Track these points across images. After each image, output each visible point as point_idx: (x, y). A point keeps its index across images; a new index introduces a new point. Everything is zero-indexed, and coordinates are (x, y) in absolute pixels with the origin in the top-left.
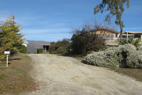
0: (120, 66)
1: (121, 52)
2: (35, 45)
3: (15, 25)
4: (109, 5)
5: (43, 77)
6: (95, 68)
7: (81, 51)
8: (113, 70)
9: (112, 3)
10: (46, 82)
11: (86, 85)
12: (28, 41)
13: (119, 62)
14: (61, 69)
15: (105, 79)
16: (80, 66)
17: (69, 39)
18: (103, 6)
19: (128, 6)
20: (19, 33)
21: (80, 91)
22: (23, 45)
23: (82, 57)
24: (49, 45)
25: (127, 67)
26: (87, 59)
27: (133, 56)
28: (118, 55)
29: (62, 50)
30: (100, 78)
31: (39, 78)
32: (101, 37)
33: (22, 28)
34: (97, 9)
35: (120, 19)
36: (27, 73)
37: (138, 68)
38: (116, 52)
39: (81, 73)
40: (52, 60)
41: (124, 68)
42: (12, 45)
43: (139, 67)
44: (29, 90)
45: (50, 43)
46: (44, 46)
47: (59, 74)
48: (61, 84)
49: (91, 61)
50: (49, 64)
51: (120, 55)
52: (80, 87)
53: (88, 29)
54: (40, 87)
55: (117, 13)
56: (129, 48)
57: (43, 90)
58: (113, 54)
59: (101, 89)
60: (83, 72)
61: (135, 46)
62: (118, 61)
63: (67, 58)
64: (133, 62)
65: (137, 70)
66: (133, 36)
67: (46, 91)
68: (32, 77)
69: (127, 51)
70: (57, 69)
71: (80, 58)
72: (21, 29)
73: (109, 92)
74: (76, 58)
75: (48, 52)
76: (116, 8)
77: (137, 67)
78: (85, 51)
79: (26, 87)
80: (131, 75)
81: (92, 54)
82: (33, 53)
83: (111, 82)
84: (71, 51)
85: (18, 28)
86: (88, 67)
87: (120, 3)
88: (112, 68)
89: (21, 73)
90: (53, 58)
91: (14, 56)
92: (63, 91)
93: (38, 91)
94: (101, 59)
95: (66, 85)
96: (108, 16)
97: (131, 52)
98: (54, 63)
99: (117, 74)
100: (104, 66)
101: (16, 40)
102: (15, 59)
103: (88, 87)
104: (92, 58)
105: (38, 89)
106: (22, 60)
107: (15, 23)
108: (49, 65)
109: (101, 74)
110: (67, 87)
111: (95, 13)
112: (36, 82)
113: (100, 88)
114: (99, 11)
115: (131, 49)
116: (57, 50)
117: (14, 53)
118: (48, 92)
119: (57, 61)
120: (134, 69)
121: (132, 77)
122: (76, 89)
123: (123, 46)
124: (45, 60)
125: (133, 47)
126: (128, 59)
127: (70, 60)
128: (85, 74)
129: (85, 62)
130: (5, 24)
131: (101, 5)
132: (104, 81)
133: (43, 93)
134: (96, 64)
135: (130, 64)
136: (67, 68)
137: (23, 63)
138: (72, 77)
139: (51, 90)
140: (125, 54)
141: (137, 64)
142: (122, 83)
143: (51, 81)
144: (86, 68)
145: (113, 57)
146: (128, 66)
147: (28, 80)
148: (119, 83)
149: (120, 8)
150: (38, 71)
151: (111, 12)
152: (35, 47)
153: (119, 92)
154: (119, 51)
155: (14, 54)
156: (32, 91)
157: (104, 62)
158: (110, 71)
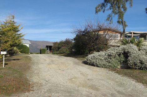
0: (121, 67)
1: (123, 52)
2: (38, 45)
3: (14, 24)
4: (111, 5)
5: (39, 78)
6: (95, 68)
7: (83, 51)
8: (114, 70)
9: (113, 2)
10: (41, 83)
11: (83, 86)
12: (30, 41)
13: (121, 63)
14: (60, 69)
15: (104, 80)
16: (80, 67)
17: (72, 40)
18: (105, 5)
19: (131, 5)
20: (19, 33)
21: (76, 93)
22: (24, 45)
23: (84, 58)
24: (52, 45)
25: (128, 68)
26: (87, 60)
27: (135, 56)
28: (119, 55)
29: (65, 50)
30: (99, 79)
31: (35, 79)
32: (104, 37)
33: (23, 28)
34: (98, 9)
35: (123, 18)
36: (23, 74)
37: (140, 69)
38: (117, 53)
39: (80, 74)
40: (52, 61)
41: (125, 69)
42: (9, 45)
43: (140, 67)
44: (22, 91)
45: (53, 43)
46: (47, 47)
47: (56, 75)
48: (57, 85)
49: (92, 61)
50: (49, 64)
51: (121, 56)
52: (77, 88)
53: (90, 29)
54: (35, 88)
55: (119, 12)
56: (130, 48)
57: (37, 92)
58: (114, 54)
59: (98, 91)
60: (83, 73)
61: (137, 46)
62: (119, 61)
63: (69, 58)
64: (134, 63)
65: (138, 71)
66: (138, 36)
67: (40, 93)
68: (28, 78)
69: (128, 52)
70: (56, 70)
71: (82, 58)
72: (21, 29)
73: (106, 93)
74: (77, 59)
75: (51, 52)
76: (119, 7)
77: (138, 68)
78: (87, 51)
79: (20, 88)
80: (132, 76)
81: (93, 55)
82: (35, 54)
83: (110, 83)
84: (74, 52)
85: (19, 28)
86: (88, 68)
87: (123, 2)
88: (113, 69)
89: (17, 74)
90: (53, 59)
91: (14, 56)
92: (57, 93)
93: (31, 92)
94: (102, 60)
95: (62, 87)
96: (109, 15)
97: (132, 53)
98: (53, 63)
99: (117, 75)
100: (104, 66)
101: (14, 40)
102: (14, 60)
103: (84, 89)
104: (93, 59)
105: (32, 90)
106: (21, 61)
107: (14, 23)
108: (48, 66)
109: (101, 75)
110: (63, 88)
111: (96, 12)
112: (31, 83)
113: (97, 89)
114: (101, 10)
115: (132, 49)
116: (59, 50)
117: (13, 53)
118: (41, 93)
119: (57, 62)
120: (136, 70)
121: (132, 78)
122: (72, 90)
123: (125, 46)
124: (45, 60)
125: (135, 47)
126: (129, 60)
127: (71, 60)
128: (84, 75)
129: (86, 63)
130: (4, 24)
131: (103, 5)
132: (102, 82)
133: (37, 95)
134: (97, 65)
135: (131, 65)
136: (66, 69)
137: (21, 64)
138: (70, 78)
139: (46, 91)
140: (126, 54)
141: (139, 64)
142: (121, 85)
143: (47, 82)
144: (86, 69)
145: (114, 58)
146: (130, 67)
147: (23, 81)
148: (118, 85)
149: (123, 7)
150: (36, 72)
151: (113, 12)
152: (38, 48)
153: (117, 93)
154: (120, 52)
155: (14, 55)
156: (25, 92)
157: (104, 62)
158: (110, 72)
